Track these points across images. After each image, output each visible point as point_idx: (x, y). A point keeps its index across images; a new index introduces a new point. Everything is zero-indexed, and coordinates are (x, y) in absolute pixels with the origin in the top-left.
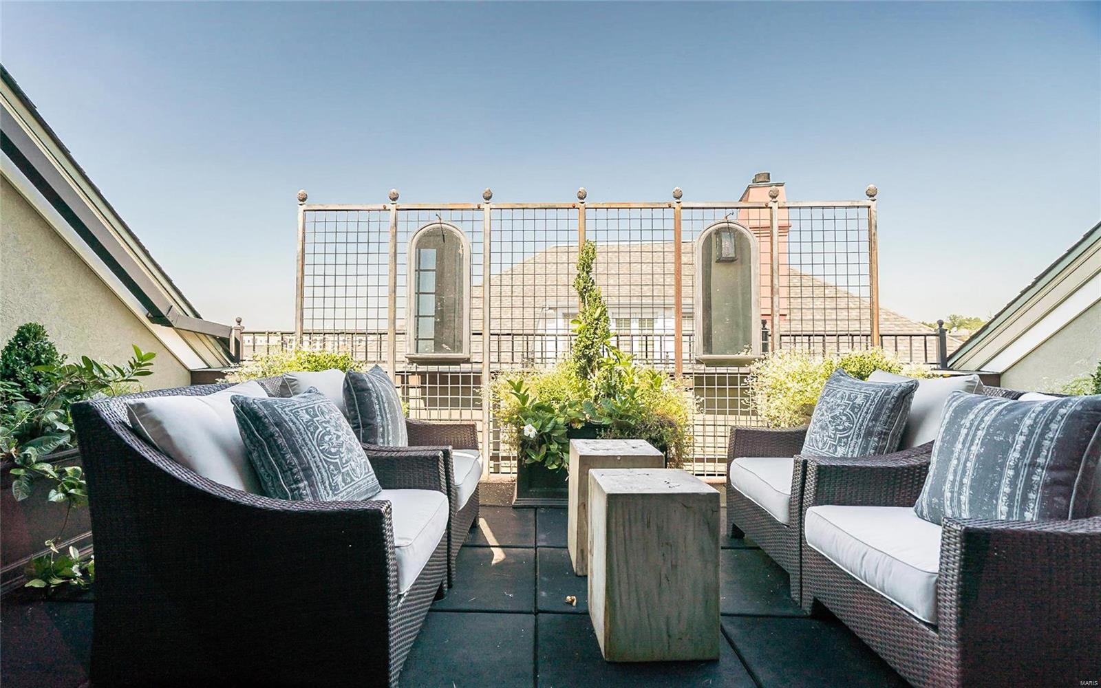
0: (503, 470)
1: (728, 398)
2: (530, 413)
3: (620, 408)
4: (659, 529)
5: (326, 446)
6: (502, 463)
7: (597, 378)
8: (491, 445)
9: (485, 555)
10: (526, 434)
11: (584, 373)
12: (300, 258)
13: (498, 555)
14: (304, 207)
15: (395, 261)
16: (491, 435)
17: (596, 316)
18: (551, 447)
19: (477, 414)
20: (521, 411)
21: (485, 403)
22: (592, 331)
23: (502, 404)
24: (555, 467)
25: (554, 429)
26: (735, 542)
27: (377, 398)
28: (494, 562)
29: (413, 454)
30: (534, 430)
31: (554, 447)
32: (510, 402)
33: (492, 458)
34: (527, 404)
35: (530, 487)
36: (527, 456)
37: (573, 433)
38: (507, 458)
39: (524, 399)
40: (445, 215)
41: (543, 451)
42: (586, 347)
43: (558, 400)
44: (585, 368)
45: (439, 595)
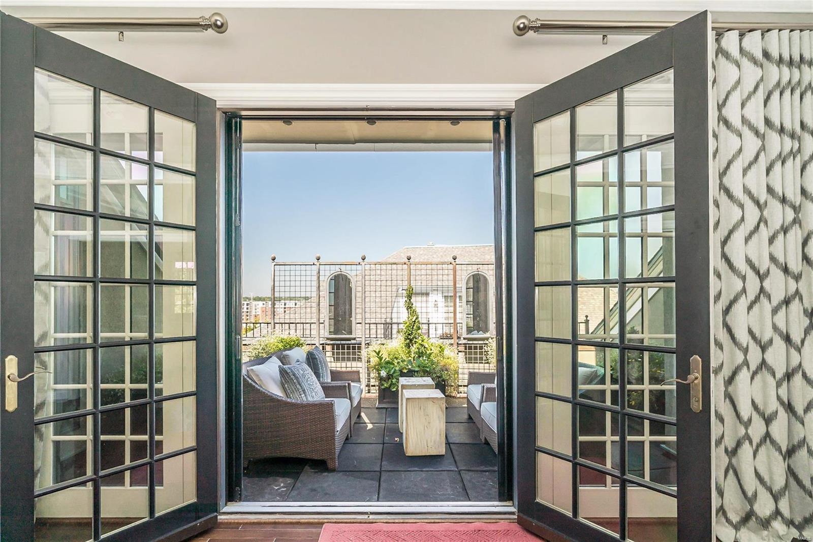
0: (372, 391)
1: (473, 356)
2: (384, 365)
3: (423, 363)
4: (424, 410)
5: (309, 382)
6: (372, 388)
7: (414, 349)
8: (366, 380)
9: (364, 426)
10: (381, 375)
11: (408, 346)
12: (273, 288)
13: (370, 426)
14: (274, 263)
15: (319, 290)
16: (366, 374)
17: (413, 320)
18: (393, 380)
19: (359, 364)
20: (379, 364)
21: (363, 360)
22: (412, 327)
23: (371, 360)
24: (394, 389)
25: (394, 372)
26: (470, 421)
27: (320, 362)
28: (368, 429)
29: (333, 385)
30: (385, 373)
31: (394, 381)
32: (374, 360)
33: (367, 386)
34: (383, 361)
35: (384, 399)
36: (383, 385)
37: (402, 374)
38: (374, 386)
39: (381, 359)
40: (343, 267)
41: (390, 383)
42: (409, 334)
43: (397, 358)
44: (409, 344)
45: (347, 439)
